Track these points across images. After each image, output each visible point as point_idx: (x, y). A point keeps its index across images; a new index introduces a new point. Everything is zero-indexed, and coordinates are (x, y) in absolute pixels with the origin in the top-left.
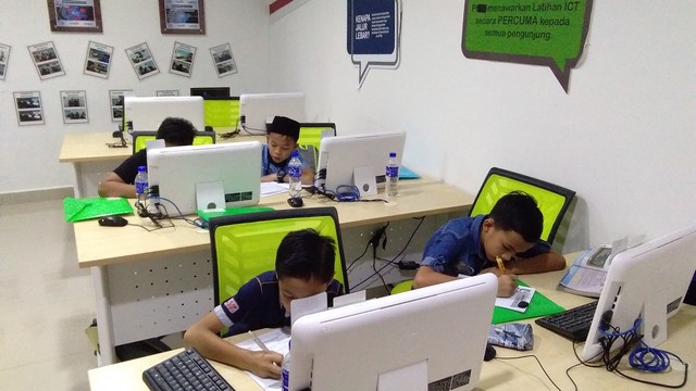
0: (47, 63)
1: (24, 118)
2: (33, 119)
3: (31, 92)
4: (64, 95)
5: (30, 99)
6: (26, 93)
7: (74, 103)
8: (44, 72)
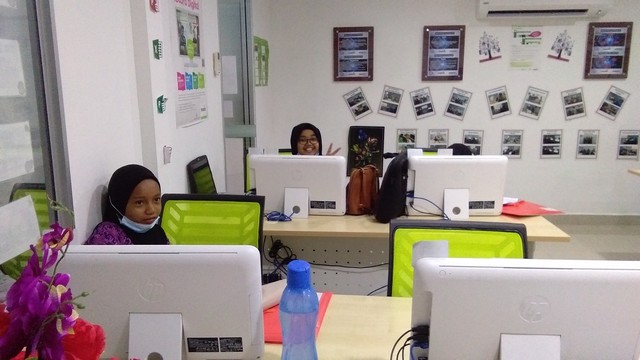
0: (574, 105)
1: (546, 152)
2: (553, 153)
3: (556, 130)
4: (582, 133)
5: (553, 136)
6: (551, 131)
7: (588, 141)
8: (570, 113)
